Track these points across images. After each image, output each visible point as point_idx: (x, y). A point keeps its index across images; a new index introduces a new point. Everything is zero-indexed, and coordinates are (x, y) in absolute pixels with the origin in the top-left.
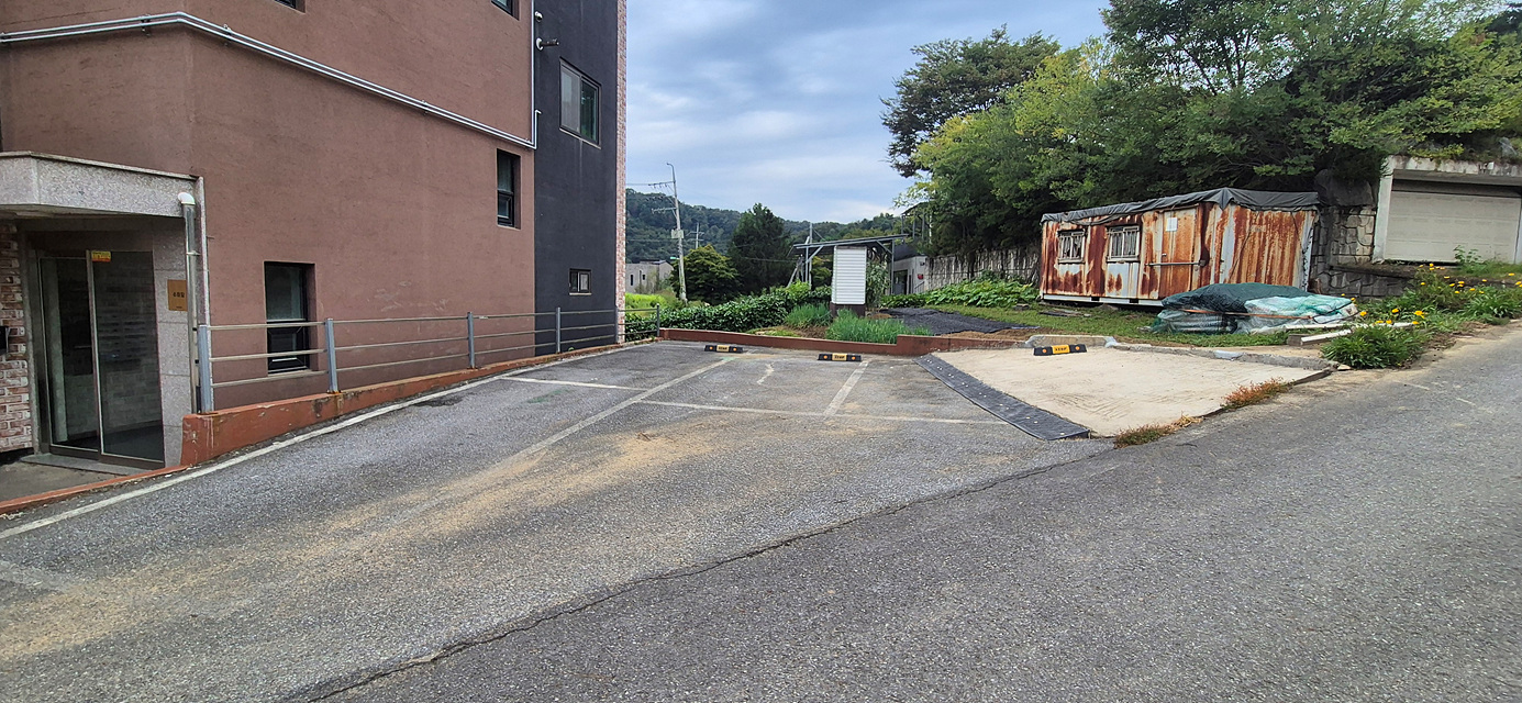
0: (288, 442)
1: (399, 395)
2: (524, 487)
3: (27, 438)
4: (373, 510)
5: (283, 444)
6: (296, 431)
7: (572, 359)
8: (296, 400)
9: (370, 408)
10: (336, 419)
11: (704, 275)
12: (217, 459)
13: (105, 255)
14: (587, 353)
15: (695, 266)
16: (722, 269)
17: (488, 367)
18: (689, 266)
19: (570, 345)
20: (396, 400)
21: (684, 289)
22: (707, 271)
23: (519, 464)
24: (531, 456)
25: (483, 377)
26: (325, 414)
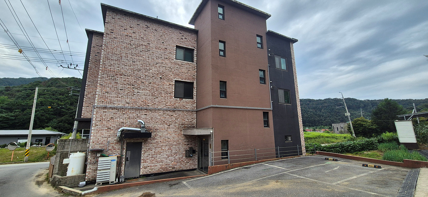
0: (221, 173)
1: (240, 165)
2: (246, 187)
3: (196, 167)
4: (224, 186)
5: (220, 173)
6: (223, 171)
7: (283, 159)
8: (223, 165)
9: (235, 168)
10: (229, 169)
11: (362, 128)
12: (212, 174)
13: (204, 139)
14: (288, 158)
15: (357, 125)
16: (369, 125)
17: (260, 161)
18: (354, 125)
19: (282, 156)
20: (240, 167)
21: (354, 133)
22: (363, 126)
23: (250, 183)
24: (252, 182)
25: (258, 163)
26: (227, 168)
